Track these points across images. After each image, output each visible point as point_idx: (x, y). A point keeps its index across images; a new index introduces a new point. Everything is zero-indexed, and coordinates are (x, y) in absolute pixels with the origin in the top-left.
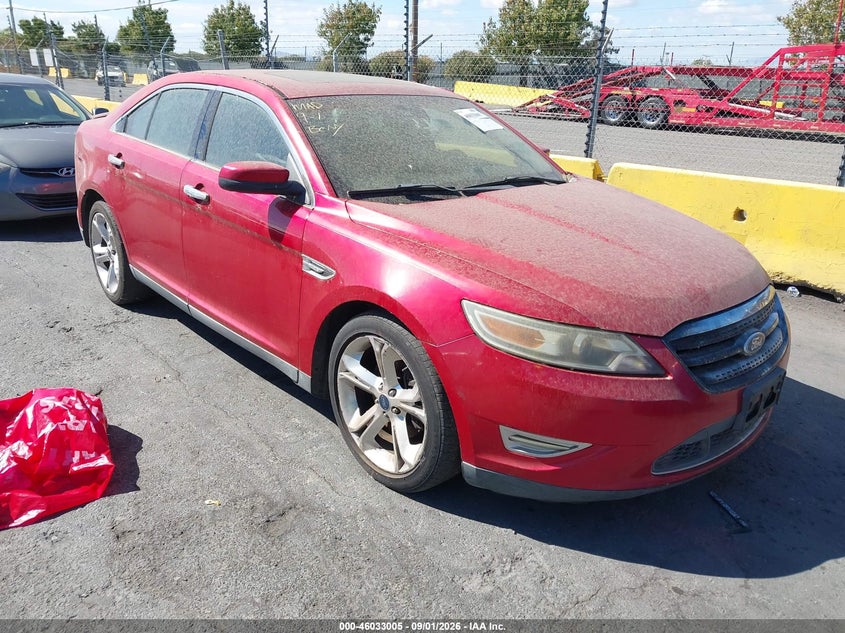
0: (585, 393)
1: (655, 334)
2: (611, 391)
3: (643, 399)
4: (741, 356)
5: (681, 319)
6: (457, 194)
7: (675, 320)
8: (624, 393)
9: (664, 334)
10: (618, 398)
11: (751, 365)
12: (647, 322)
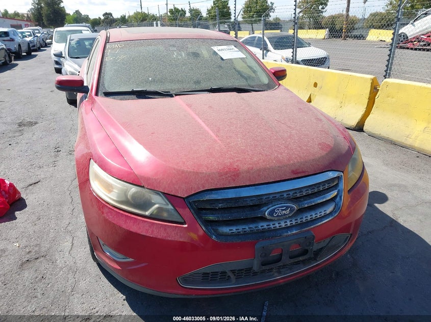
0: (124, 226)
1: (179, 196)
2: (140, 228)
3: (159, 237)
4: (263, 219)
5: (204, 187)
6: (171, 96)
7: (199, 188)
8: (147, 230)
9: (186, 196)
10: (142, 233)
11: (272, 226)
12: (177, 187)
